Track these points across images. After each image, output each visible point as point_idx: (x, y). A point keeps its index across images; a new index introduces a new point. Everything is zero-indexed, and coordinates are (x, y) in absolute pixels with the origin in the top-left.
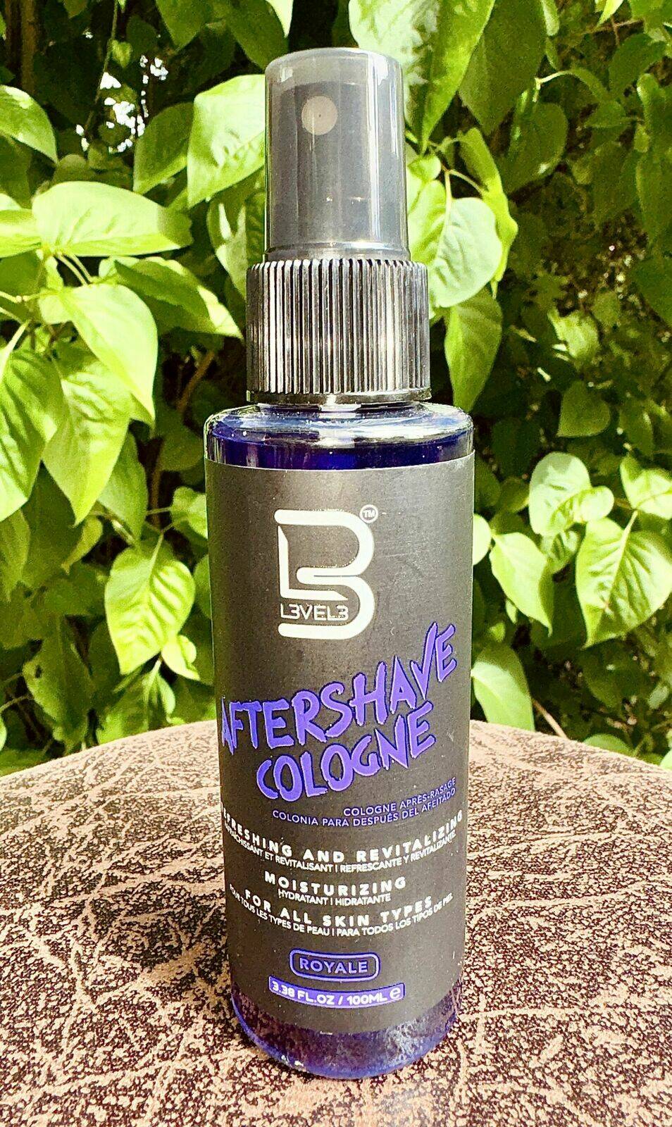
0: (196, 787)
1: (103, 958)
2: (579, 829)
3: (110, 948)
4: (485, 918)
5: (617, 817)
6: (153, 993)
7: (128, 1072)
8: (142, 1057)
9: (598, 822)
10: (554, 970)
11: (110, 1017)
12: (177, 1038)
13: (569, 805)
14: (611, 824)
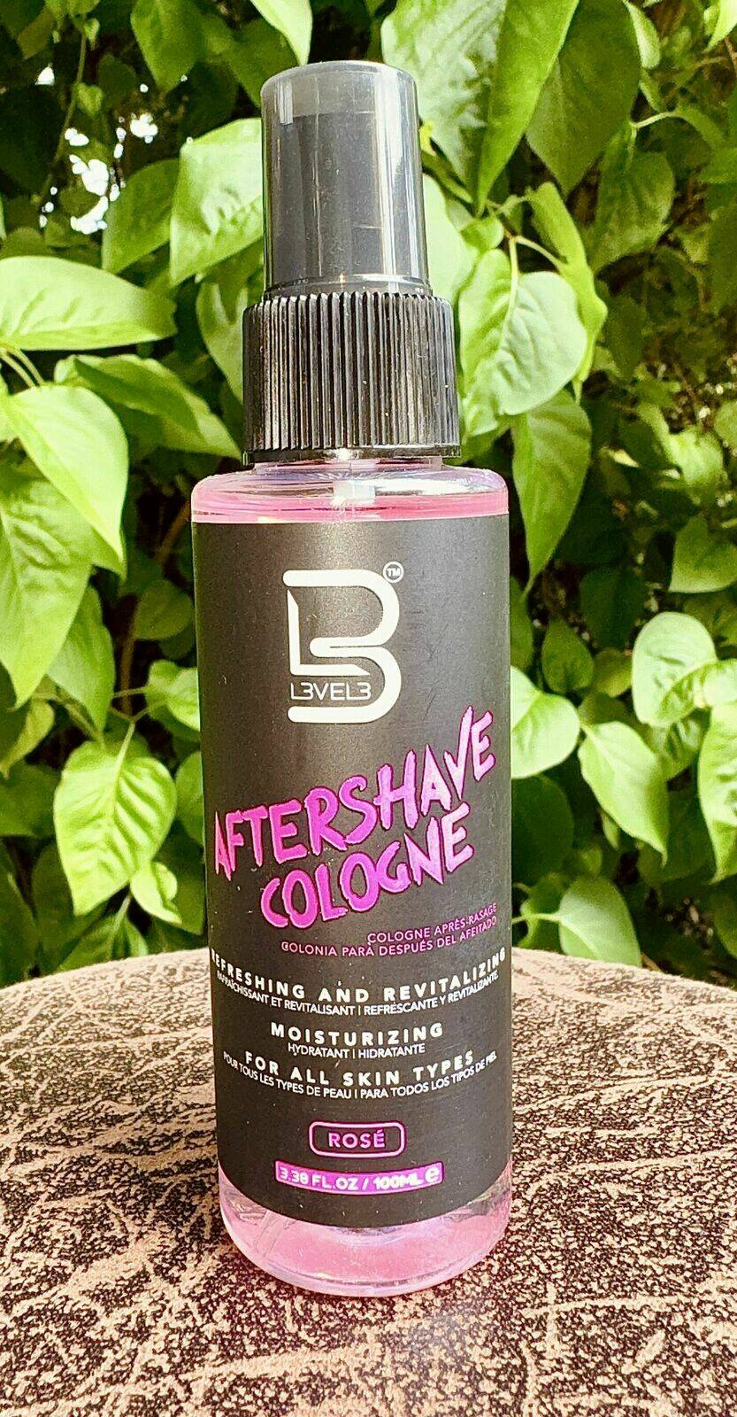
0: (135, 1035)
1: (19, 1256)
2: (663, 1072)
3: (28, 1243)
4: (546, 1187)
5: (713, 1057)
6: (92, 1297)
7: (61, 1402)
8: (80, 1382)
9: (688, 1063)
10: (645, 1248)
11: (33, 1332)
12: (129, 1355)
13: (647, 1042)
14: (705, 1065)
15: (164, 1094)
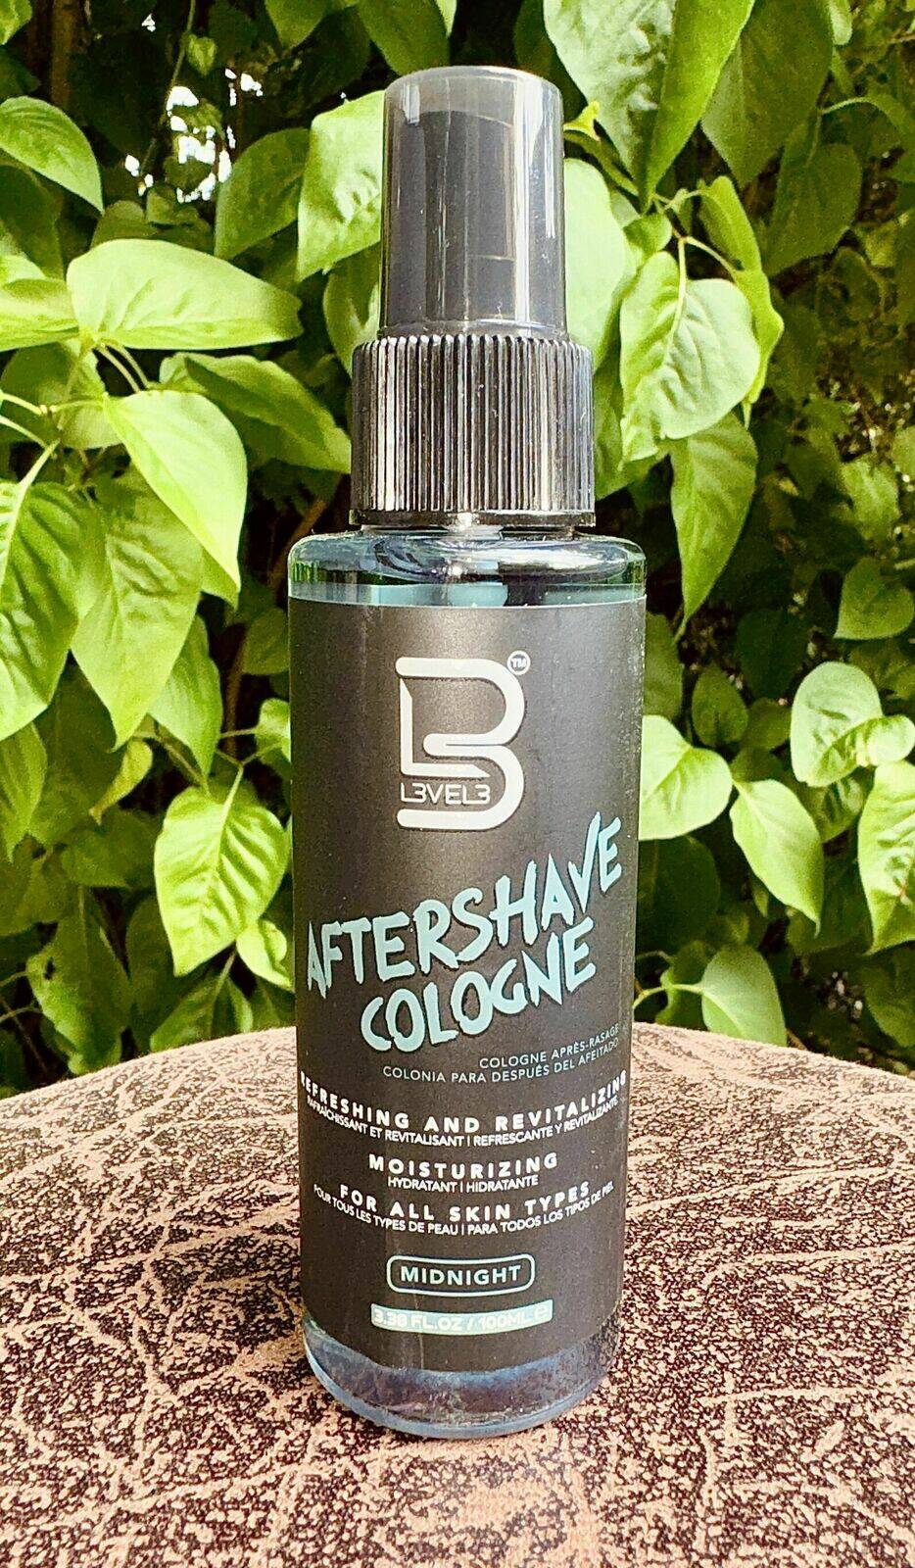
1: (180, 1336)
2: (841, 1163)
3: (189, 1323)
4: (723, 1277)
5: (893, 1148)
6: (260, 1379)
7: (237, 1480)
8: (254, 1461)
9: (867, 1154)
11: (202, 1411)
12: (302, 1435)
13: (824, 1132)
14: (885, 1157)
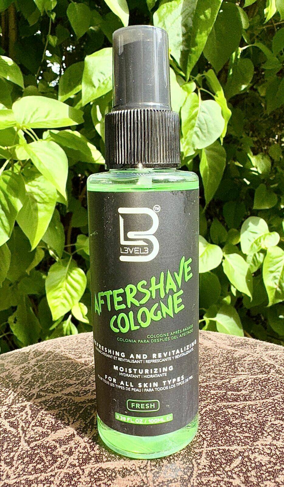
0: (79, 358)
1: (34, 428)
2: (253, 373)
3: (37, 424)
4: (208, 410)
9: (262, 370)
10: (238, 430)
13: (249, 363)
14: (268, 371)
15: (86, 377)
